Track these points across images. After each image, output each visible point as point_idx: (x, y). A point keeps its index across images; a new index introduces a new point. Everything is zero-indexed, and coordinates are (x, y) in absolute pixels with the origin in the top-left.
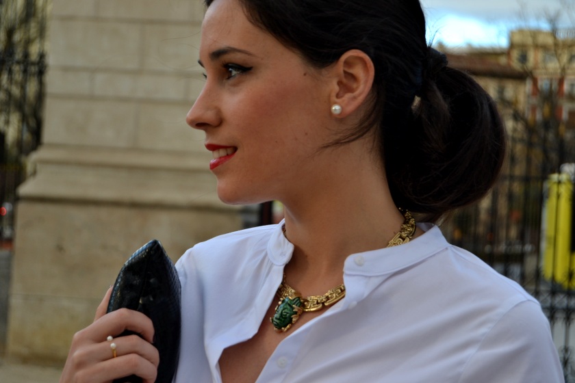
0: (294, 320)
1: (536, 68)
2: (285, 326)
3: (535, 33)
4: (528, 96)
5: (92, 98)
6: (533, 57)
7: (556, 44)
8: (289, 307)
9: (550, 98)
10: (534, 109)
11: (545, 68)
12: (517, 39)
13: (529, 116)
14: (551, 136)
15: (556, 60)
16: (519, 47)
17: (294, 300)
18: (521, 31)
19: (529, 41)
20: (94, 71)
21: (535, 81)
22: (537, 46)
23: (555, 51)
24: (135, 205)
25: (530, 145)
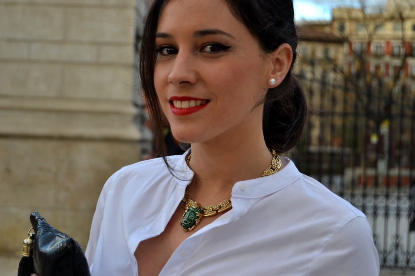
0: (196, 222)
1: (351, 35)
2: (191, 227)
3: (349, 10)
4: (346, 55)
5: (29, 61)
6: (349, 27)
7: (365, 18)
8: (193, 214)
9: (361, 56)
10: (350, 65)
11: (357, 35)
12: (337, 14)
13: (346, 69)
14: (361, 83)
15: (365, 30)
16: (338, 20)
17: (196, 208)
18: (340, 9)
19: (345, 16)
20: (30, 42)
21: (350, 44)
22: (352, 20)
23: (364, 22)
24: (62, 138)
25: (346, 90)
